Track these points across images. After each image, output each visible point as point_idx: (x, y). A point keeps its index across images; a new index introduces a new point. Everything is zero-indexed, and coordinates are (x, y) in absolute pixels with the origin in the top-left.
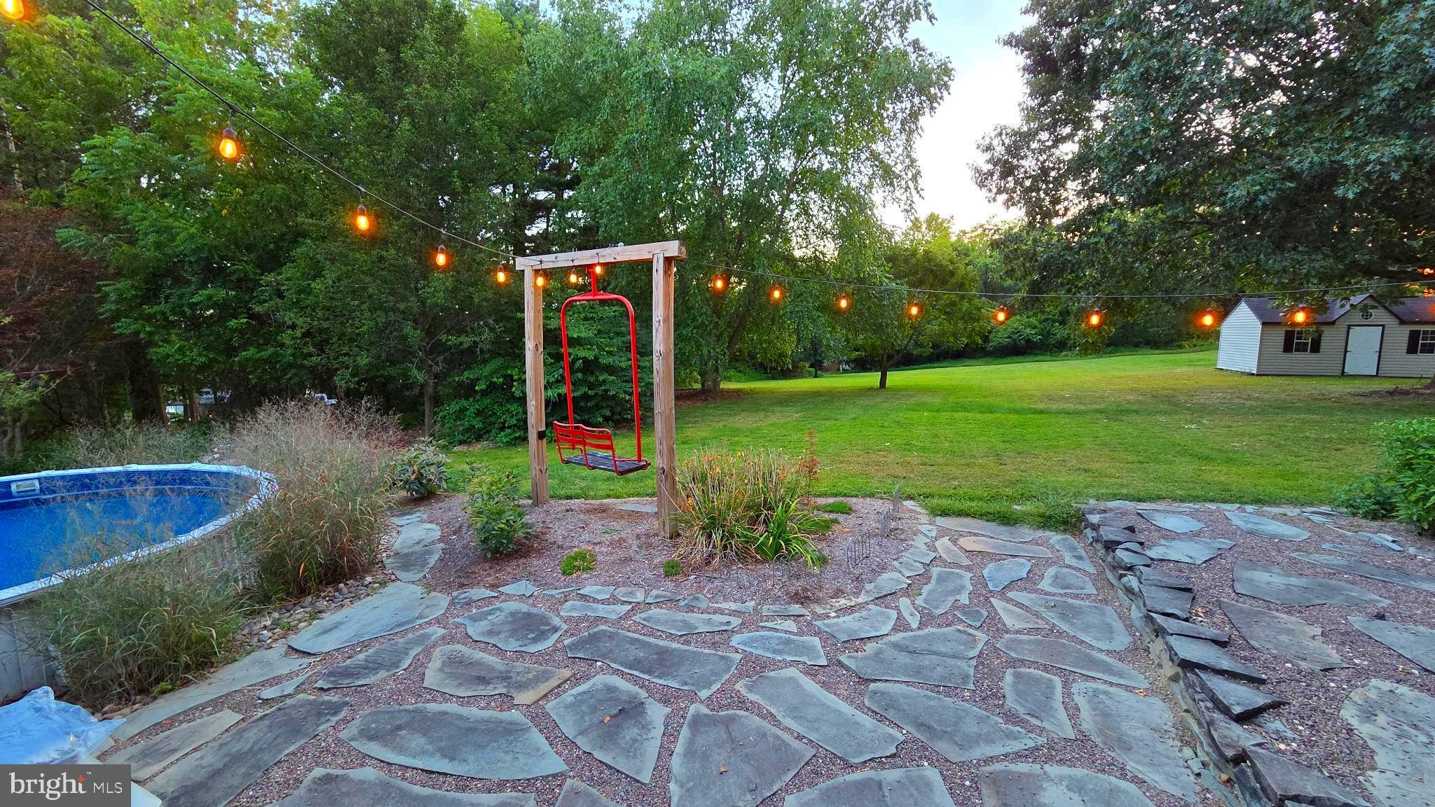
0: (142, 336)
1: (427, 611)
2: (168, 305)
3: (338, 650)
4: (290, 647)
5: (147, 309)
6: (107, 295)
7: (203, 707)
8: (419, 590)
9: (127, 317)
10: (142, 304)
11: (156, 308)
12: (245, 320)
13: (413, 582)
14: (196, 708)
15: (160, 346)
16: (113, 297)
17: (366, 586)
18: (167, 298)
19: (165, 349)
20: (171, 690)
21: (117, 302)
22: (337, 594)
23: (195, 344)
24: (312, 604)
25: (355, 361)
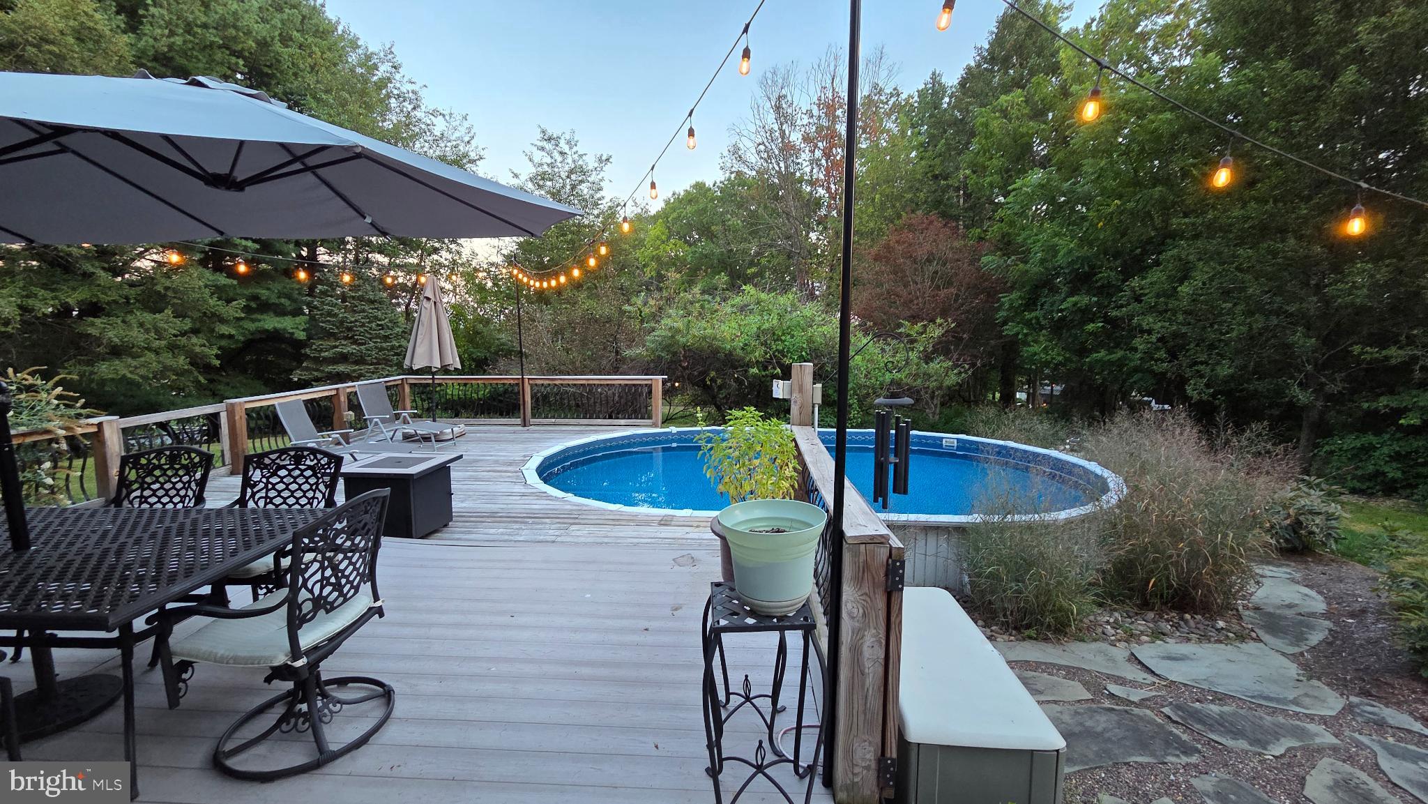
0: (1020, 337)
1: (1307, 701)
2: (1042, 312)
3: (1185, 685)
4: (1133, 654)
5: (1028, 315)
6: (1003, 304)
7: (1060, 667)
8: (1293, 670)
9: (1013, 321)
10: (1024, 311)
11: (1033, 314)
12: (1101, 324)
13: (1283, 654)
14: (1054, 665)
15: (1030, 346)
16: (1007, 306)
17: (1217, 630)
18: (1042, 305)
19: (1036, 348)
20: (1035, 639)
21: (1008, 310)
22: (1182, 623)
23: (1056, 344)
24: (1154, 621)
25: (1212, 371)
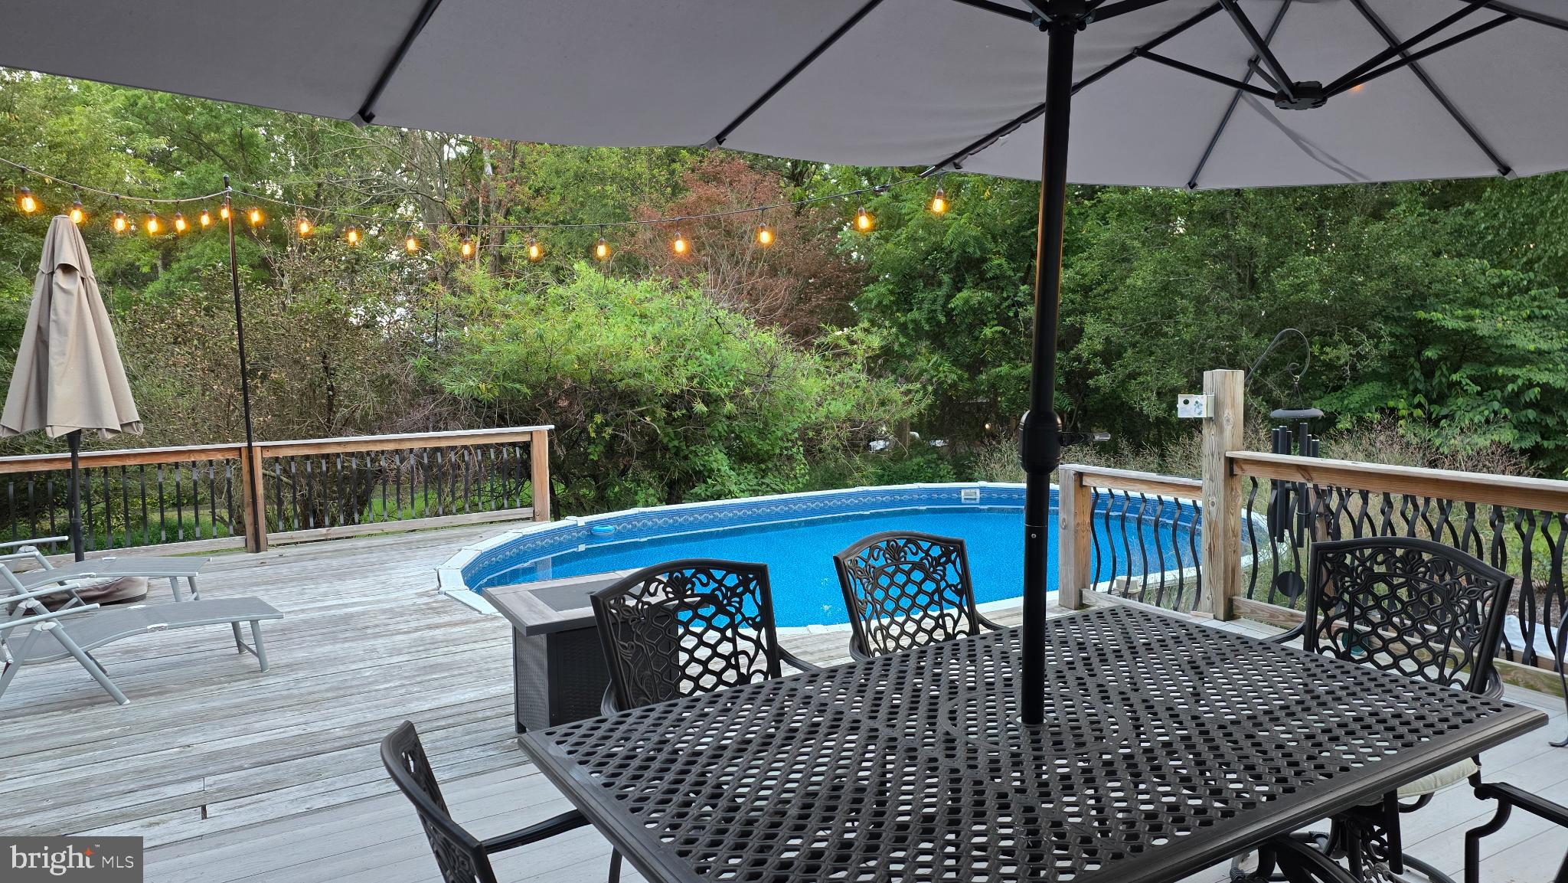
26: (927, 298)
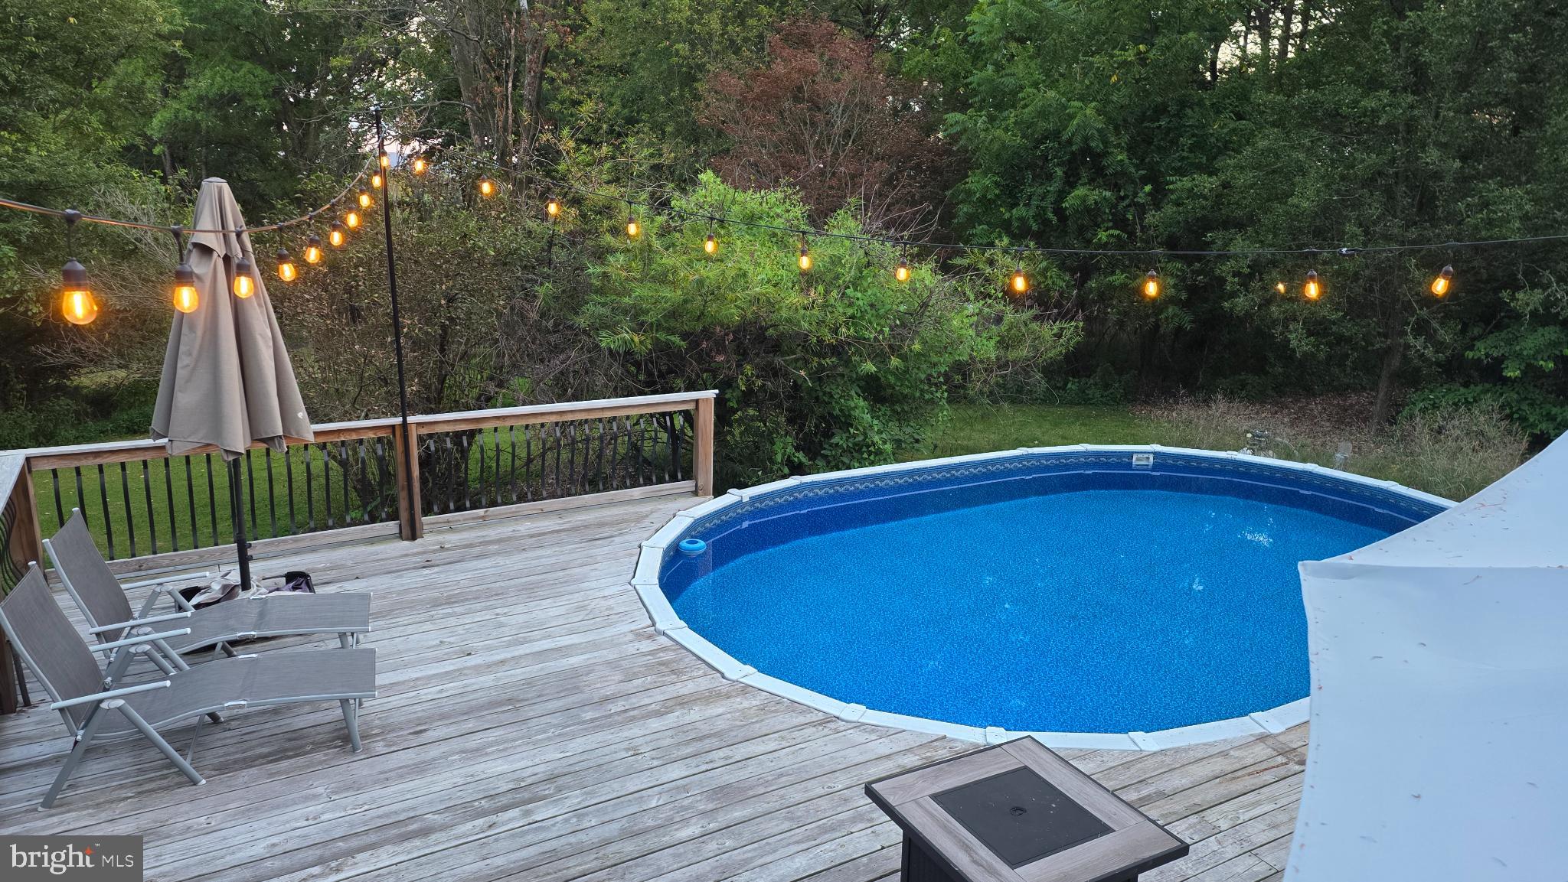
26: (1038, 194)
